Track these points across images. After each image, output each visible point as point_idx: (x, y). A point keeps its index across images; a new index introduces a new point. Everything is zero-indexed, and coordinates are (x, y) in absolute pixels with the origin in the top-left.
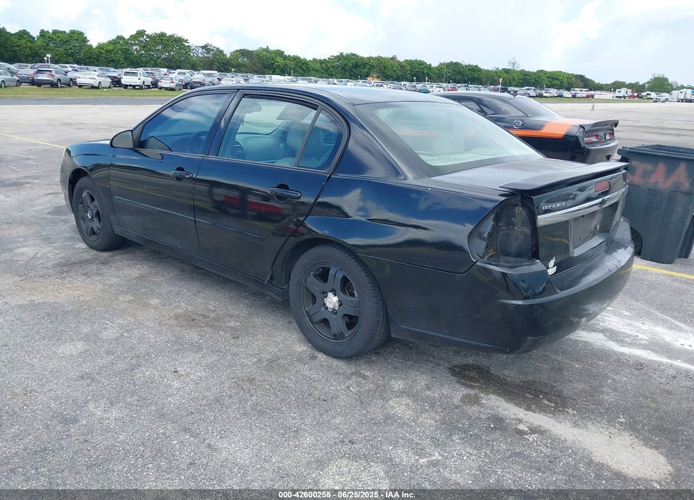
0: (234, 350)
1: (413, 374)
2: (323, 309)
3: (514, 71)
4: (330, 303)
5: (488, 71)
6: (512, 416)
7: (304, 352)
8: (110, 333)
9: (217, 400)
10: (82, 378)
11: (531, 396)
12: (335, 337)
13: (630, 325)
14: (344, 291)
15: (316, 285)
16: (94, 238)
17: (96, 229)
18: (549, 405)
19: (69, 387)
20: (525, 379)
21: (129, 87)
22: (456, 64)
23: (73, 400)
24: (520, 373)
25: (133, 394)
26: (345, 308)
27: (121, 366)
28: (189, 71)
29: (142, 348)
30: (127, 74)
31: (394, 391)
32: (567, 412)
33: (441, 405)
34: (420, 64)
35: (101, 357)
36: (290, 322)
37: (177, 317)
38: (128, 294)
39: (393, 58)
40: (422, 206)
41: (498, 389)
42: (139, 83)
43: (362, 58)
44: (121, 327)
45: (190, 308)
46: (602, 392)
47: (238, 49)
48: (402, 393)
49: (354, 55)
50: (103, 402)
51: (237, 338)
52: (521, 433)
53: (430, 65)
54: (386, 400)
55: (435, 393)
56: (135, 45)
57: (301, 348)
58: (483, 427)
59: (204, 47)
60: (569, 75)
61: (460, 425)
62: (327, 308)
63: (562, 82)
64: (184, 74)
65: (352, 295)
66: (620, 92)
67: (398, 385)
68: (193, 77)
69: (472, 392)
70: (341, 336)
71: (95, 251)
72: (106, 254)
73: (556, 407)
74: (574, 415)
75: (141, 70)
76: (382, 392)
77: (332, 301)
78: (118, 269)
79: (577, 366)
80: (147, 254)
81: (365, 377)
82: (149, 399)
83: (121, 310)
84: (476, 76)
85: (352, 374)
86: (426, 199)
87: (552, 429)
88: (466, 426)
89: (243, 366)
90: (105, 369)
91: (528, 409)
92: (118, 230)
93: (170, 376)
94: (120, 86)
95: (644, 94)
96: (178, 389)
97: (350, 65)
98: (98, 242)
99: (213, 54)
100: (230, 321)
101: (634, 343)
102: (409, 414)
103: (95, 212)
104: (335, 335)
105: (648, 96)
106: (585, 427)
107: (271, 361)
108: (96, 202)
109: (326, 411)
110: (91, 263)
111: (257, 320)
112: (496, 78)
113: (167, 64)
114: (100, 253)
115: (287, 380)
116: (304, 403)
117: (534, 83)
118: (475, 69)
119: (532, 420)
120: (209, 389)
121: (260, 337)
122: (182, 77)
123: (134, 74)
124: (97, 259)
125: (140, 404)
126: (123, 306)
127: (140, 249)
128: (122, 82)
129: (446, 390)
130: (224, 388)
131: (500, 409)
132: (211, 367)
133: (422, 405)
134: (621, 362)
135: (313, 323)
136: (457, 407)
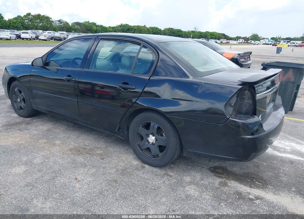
0: (103, 165)
1: (193, 173)
2: (147, 143)
3: (196, 32)
4: (151, 140)
5: (185, 32)
6: (245, 191)
7: (138, 164)
8: (38, 161)
9: (101, 193)
10: (27, 185)
11: (250, 180)
12: (154, 156)
13: (280, 143)
14: (158, 134)
15: (143, 131)
16: (22, 111)
17: (23, 107)
18: (259, 184)
19: (21, 191)
20: (244, 172)
21: (24, 39)
22: (172, 29)
23: (25, 199)
24: (241, 169)
25: (56, 192)
26: (159, 142)
27: (47, 177)
28: (52, 32)
29: (56, 167)
30: (23, 33)
31: (187, 183)
32: (269, 188)
33: (211, 188)
34: (156, 29)
35: (36, 174)
36: (127, 150)
37: (71, 150)
38: (44, 139)
39: (145, 26)
40: (200, 91)
41: (234, 178)
42: (29, 37)
43: (131, 26)
44: (43, 156)
45: (76, 145)
46: (280, 176)
47: (75, 22)
48: (190, 183)
49: (127, 25)
50: (41, 198)
51: (103, 159)
52: (251, 200)
53: (161, 29)
54: (184, 187)
55: (206, 182)
56: (26, 20)
57: (136, 163)
58: (233, 198)
59: (59, 21)
60: (218, 33)
61: (223, 198)
62: (149, 142)
63: (216, 37)
64: (50, 33)
65: (162, 135)
66: (239, 41)
67: (187, 179)
68: (55, 35)
69: (223, 180)
70: (157, 156)
71: (22, 118)
72: (28, 119)
73: (263, 185)
74: (272, 189)
75: (29, 31)
76: (180, 183)
77: (152, 139)
78: (36, 126)
79: (265, 164)
80: (49, 118)
81: (171, 176)
82: (65, 195)
83: (41, 147)
84: (180, 34)
85: (164, 175)
86: (202, 88)
87: (265, 197)
88: (225, 198)
89: (110, 174)
90: (39, 180)
91: (251, 187)
92: (35, 107)
93: (74, 181)
94: (20, 39)
95: (249, 41)
96: (80, 188)
97: (126, 29)
98: (24, 113)
99: (63, 24)
100: (98, 151)
101: (285, 151)
102: (197, 194)
103: (22, 98)
104: (153, 156)
105: (251, 43)
106: (279, 194)
107: (123, 170)
108: (23, 94)
109: (157, 195)
110: (21, 124)
111: (111, 149)
112: (189, 35)
113: (42, 28)
114: (25, 118)
115: (133, 180)
116: (145, 191)
117: (204, 37)
118: (179, 31)
119: (254, 193)
120: (95, 187)
121: (114, 158)
122: (50, 35)
123: (27, 33)
124: (24, 122)
125: (61, 198)
126: (42, 145)
127: (45, 116)
128: (21, 37)
129: (210, 180)
130: (103, 186)
131: (238, 188)
132: (93, 175)
133: (202, 189)
134: (283, 161)
135: (142, 150)
136: (218, 188)
